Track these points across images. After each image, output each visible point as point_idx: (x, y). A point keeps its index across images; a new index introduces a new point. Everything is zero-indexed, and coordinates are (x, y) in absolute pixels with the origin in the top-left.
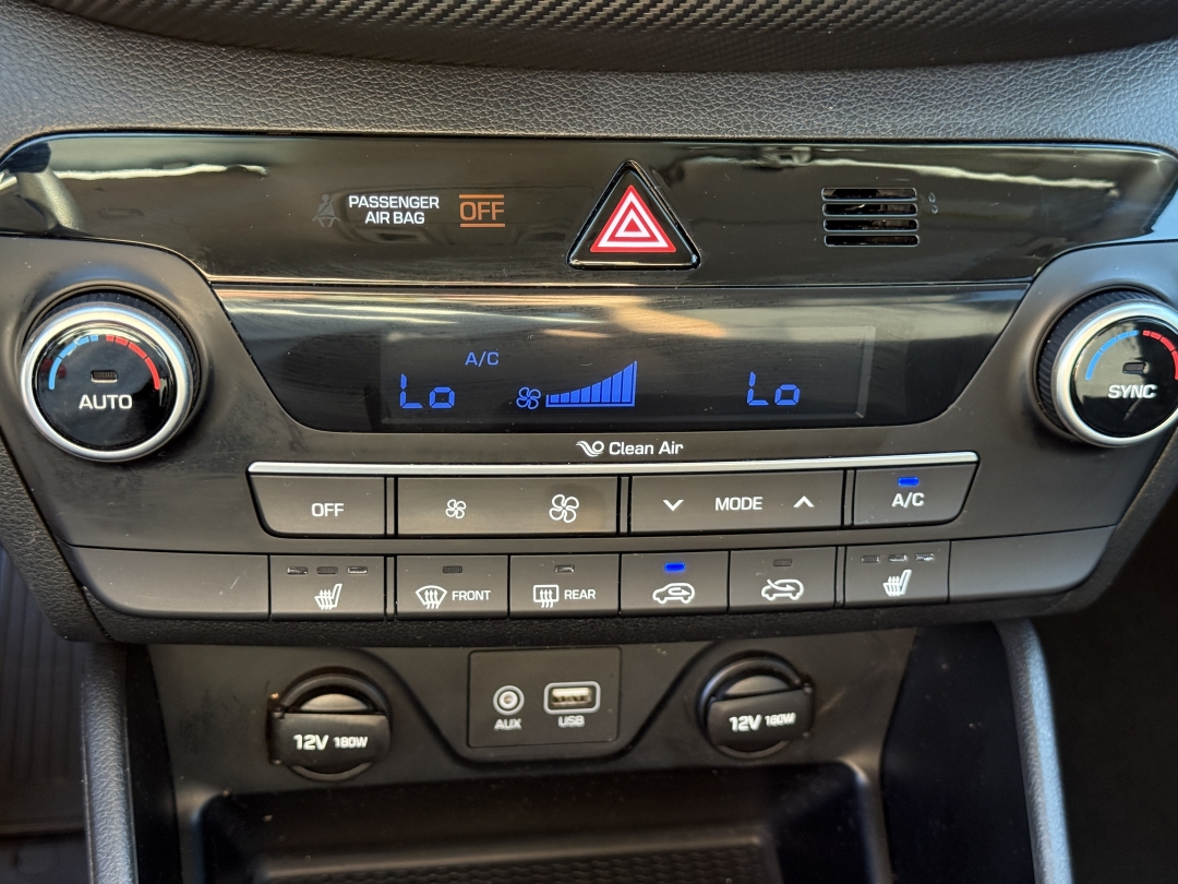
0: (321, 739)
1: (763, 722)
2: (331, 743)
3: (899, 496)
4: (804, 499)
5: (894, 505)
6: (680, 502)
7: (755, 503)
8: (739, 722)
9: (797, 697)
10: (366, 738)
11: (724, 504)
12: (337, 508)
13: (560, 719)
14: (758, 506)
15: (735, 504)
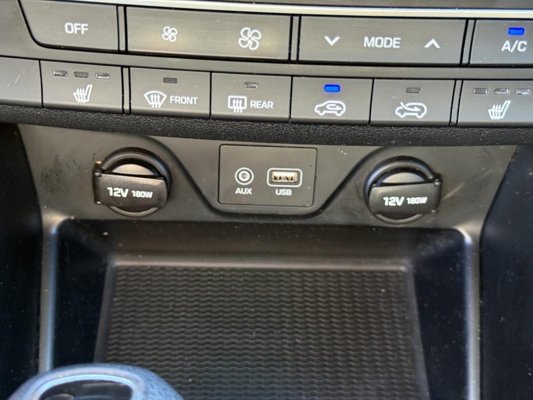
0: (124, 191)
1: (405, 201)
2: (130, 194)
3: (507, 42)
4: (433, 41)
5: (503, 50)
6: (337, 39)
7: (395, 43)
8: (389, 200)
9: (429, 187)
10: (152, 193)
11: (371, 42)
12: (84, 28)
13: (277, 190)
14: (396, 45)
15: (379, 42)
